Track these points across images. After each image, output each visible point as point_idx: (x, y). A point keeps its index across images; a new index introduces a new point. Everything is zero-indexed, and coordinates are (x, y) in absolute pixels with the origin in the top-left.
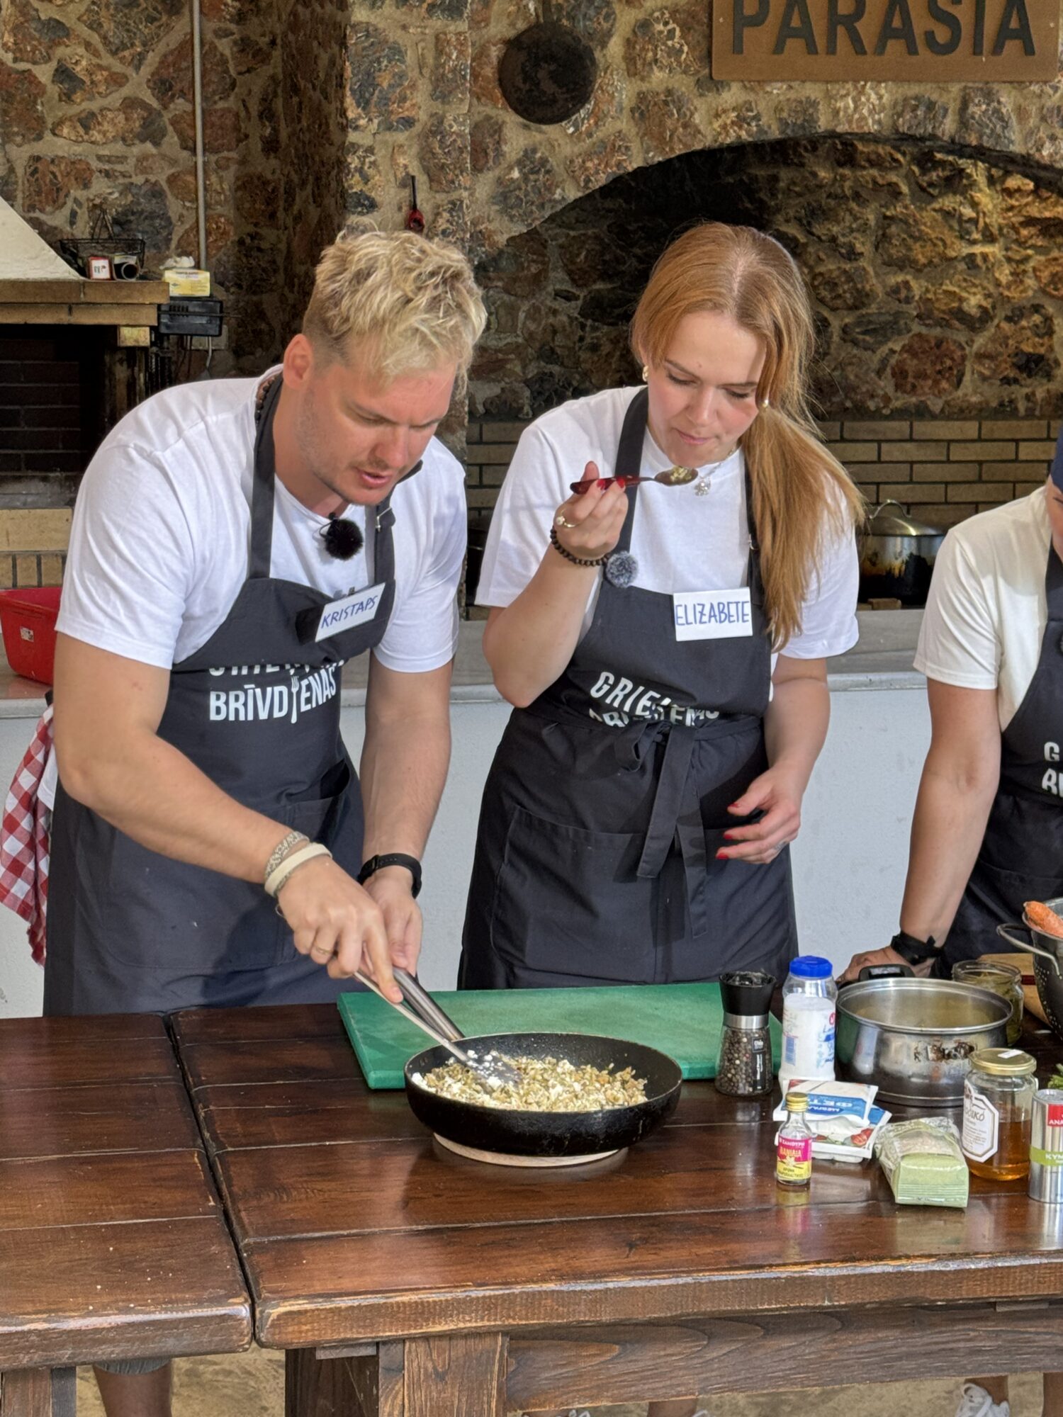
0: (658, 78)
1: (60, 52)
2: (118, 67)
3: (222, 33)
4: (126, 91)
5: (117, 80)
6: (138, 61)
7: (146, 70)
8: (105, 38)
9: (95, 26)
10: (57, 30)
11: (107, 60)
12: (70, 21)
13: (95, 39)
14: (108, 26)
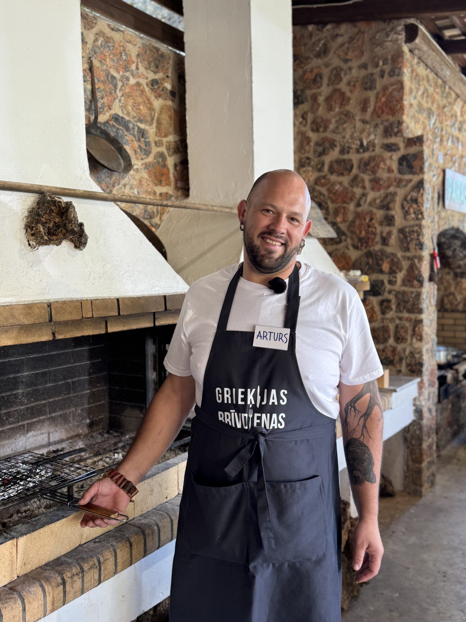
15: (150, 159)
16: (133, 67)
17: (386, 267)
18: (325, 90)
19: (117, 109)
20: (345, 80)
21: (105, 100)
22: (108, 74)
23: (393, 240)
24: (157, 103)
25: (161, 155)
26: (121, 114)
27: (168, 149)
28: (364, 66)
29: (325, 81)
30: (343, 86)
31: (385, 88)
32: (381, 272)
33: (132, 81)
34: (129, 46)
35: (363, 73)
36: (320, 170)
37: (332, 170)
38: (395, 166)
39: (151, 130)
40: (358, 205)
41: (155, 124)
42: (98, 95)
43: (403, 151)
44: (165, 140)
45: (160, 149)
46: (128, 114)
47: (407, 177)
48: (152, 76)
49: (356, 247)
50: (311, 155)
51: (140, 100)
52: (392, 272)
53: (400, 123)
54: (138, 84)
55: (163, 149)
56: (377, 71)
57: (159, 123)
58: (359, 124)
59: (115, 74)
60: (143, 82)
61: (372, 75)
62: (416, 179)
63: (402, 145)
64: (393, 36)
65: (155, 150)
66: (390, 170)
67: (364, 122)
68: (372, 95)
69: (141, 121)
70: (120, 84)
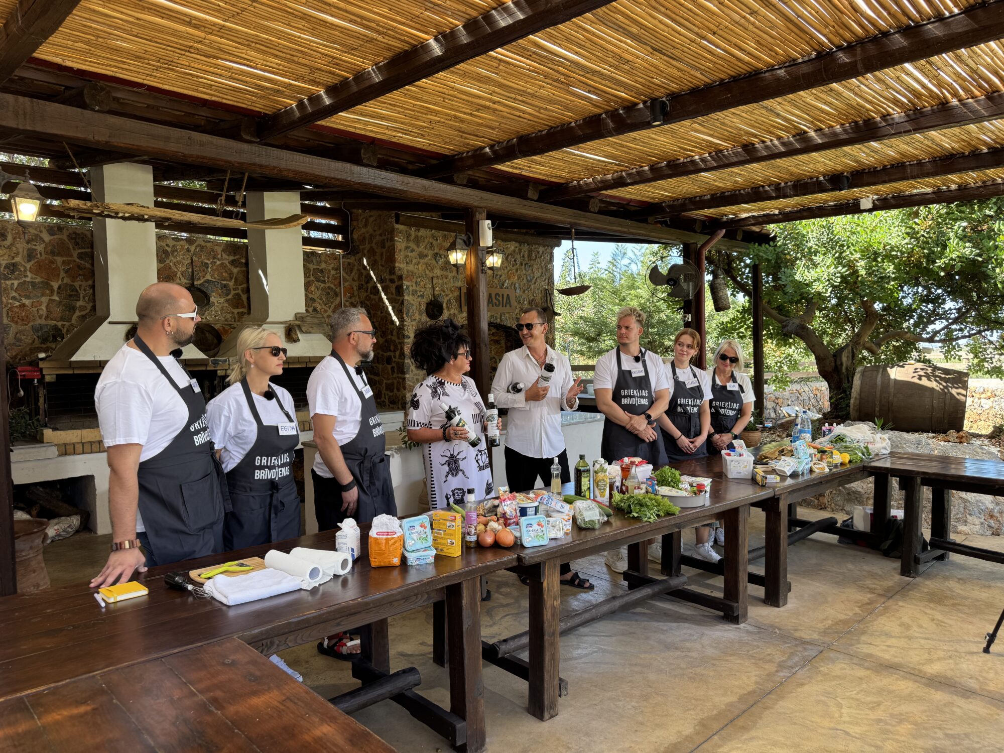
0: (452, 311)
1: (314, 305)
2: (326, 308)
3: (346, 301)
4: (327, 314)
5: (326, 311)
6: (330, 307)
7: (331, 309)
8: (323, 302)
9: (321, 299)
10: (313, 300)
11: (324, 307)
12: (315, 298)
13: (321, 302)
14: (324, 299)
15: (230, 297)
16: (219, 256)
17: (392, 348)
18: (367, 246)
19: (208, 277)
20: (374, 241)
21: (200, 274)
22: (202, 262)
23: (395, 333)
24: (235, 270)
25: (238, 294)
26: (210, 279)
27: (242, 291)
28: (381, 235)
29: (367, 241)
30: (373, 245)
31: (389, 247)
32: (391, 351)
33: (218, 263)
34: (216, 247)
35: (381, 238)
36: (367, 292)
37: (371, 293)
38: (394, 292)
39: (231, 284)
40: (382, 313)
41: (233, 280)
42: (195, 273)
43: (396, 284)
44: (240, 287)
45: (237, 292)
46: (215, 278)
47: (398, 298)
48: (232, 258)
49: (381, 337)
50: (363, 283)
51: (223, 271)
52: (394, 351)
53: (394, 267)
54: (222, 264)
55: (240, 291)
56: (385, 238)
57: (236, 279)
58: (380, 267)
59: (208, 262)
60: (227, 262)
61: (384, 240)
62: (401, 299)
63: (396, 280)
64: (390, 220)
65: (233, 292)
66: (392, 294)
67: (382, 266)
68: (384, 250)
69: (224, 280)
70: (210, 266)
